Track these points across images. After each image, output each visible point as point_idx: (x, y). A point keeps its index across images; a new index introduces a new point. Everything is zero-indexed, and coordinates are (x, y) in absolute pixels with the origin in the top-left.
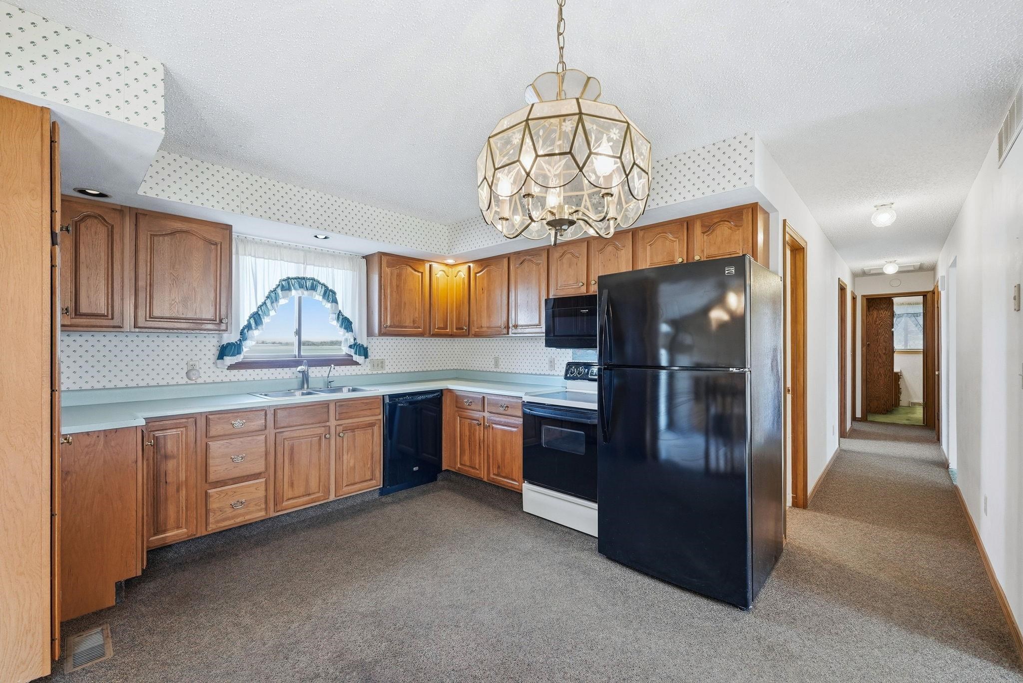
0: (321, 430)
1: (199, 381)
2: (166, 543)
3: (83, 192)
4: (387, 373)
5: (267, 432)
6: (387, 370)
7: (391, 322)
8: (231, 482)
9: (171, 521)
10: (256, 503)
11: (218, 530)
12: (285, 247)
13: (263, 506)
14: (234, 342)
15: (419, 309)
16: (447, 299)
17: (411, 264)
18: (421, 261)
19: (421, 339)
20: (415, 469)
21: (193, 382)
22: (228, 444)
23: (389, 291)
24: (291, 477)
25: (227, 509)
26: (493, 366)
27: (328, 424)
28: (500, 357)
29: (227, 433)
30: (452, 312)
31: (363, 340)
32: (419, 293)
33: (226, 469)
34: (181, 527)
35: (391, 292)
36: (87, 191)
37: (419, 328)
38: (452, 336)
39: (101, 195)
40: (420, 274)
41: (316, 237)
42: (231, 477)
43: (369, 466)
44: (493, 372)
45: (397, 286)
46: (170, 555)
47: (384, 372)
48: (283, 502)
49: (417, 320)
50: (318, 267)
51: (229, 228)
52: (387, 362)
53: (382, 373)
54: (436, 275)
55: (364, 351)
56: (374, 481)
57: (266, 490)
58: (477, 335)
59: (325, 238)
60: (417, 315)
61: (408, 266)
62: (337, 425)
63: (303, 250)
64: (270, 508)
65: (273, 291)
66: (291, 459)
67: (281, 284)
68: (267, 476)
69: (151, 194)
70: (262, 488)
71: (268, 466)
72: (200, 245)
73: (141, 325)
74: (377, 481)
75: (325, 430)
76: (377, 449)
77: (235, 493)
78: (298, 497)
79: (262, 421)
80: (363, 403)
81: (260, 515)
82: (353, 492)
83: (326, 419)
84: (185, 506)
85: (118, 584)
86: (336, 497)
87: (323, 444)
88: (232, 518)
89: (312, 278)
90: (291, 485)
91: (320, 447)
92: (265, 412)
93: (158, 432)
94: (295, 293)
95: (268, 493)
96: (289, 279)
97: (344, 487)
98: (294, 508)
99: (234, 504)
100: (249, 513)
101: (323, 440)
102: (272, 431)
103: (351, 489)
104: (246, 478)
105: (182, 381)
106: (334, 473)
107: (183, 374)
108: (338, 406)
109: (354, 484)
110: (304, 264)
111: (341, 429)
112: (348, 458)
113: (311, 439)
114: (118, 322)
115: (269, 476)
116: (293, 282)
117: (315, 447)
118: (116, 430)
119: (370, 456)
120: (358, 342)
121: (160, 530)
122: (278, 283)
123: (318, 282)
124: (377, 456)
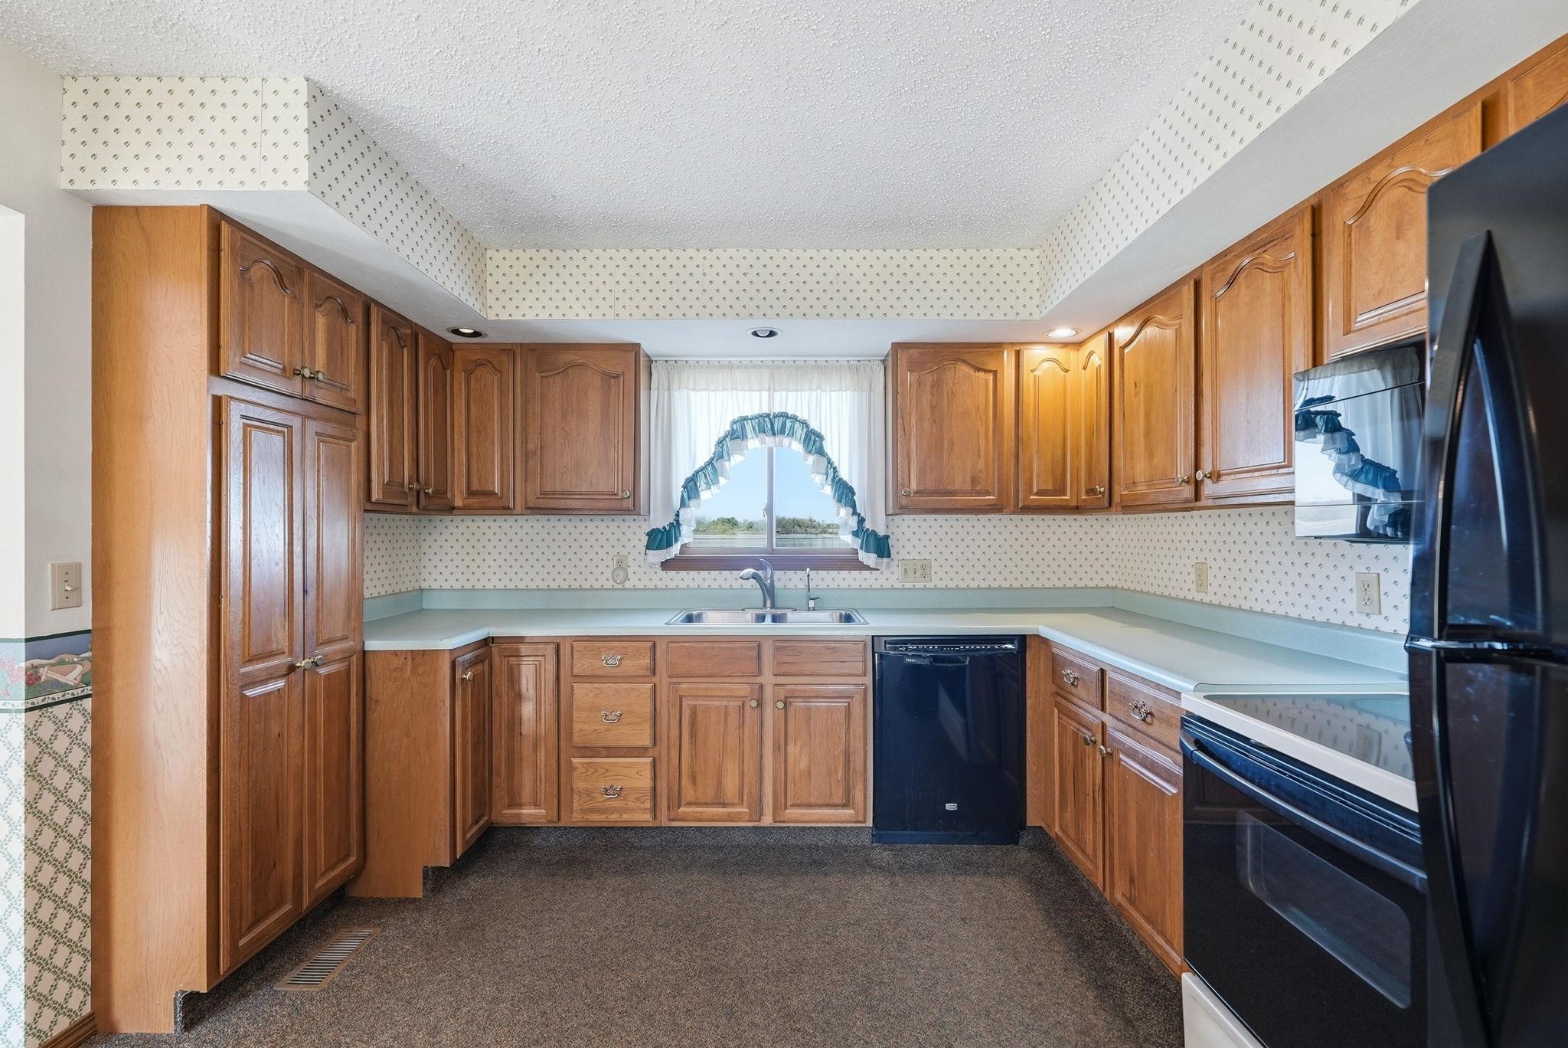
0: (743, 690)
1: (628, 585)
2: (521, 824)
3: (456, 332)
4: (936, 588)
5: (656, 679)
6: (935, 582)
7: (919, 483)
8: (604, 752)
9: (527, 793)
10: (639, 794)
11: (582, 825)
13: (648, 805)
14: (661, 527)
15: (987, 450)
16: (1064, 426)
17: (966, 357)
18: (996, 347)
19: (995, 517)
20: (950, 807)
21: (620, 586)
22: (598, 692)
23: (913, 422)
24: (691, 766)
25: (597, 795)
26: (1193, 587)
27: (759, 680)
28: (1210, 562)
29: (597, 673)
30: (1076, 452)
31: (878, 524)
32: (987, 416)
33: (596, 730)
34: (540, 805)
35: (920, 420)
36: (461, 330)
37: (988, 494)
38: (1077, 509)
39: (476, 334)
40: (991, 377)
41: (756, 334)
42: (606, 744)
43: (840, 775)
44: (1193, 601)
45: (933, 408)
46: (537, 841)
47: (929, 585)
48: (679, 807)
49: (982, 475)
50: (795, 393)
51: (635, 348)
52: (935, 567)
53: (925, 588)
54: (1032, 371)
55: (881, 546)
56: (852, 811)
57: (654, 778)
58: (1131, 507)
60: (981, 464)
61: (959, 363)
62: (776, 685)
63: (768, 367)
64: (661, 810)
65: (721, 442)
66: (693, 734)
67: (733, 429)
68: (656, 755)
69: (504, 316)
70: (648, 773)
71: (658, 737)
72: (597, 381)
73: (530, 505)
74: (857, 812)
75: (752, 690)
76: (857, 744)
77: (607, 771)
78: (707, 804)
79: (646, 661)
80: (827, 648)
81: (644, 818)
82: (807, 822)
83: (755, 670)
84: (543, 776)
85: (426, 870)
86: (777, 820)
87: (747, 715)
88: (604, 811)
89: (782, 413)
90: (694, 780)
91: (743, 721)
92: (653, 643)
93: (511, 659)
94: (753, 443)
95: (658, 784)
96: (745, 419)
97: (791, 806)
98: (696, 821)
99: (606, 790)
100: (627, 810)
101: (747, 708)
102: (663, 678)
103: (803, 815)
104: (626, 750)
105: (608, 585)
106: (771, 775)
107: (608, 574)
108: (777, 649)
109: (809, 806)
110: (769, 390)
111: (782, 693)
112: (796, 751)
113: (725, 703)
114: (508, 502)
115: (660, 754)
116: (750, 425)
117: (734, 720)
118: (424, 653)
119: (841, 758)
120: (867, 525)
121: (515, 802)
122: (728, 428)
123: (795, 419)
124: (857, 761)
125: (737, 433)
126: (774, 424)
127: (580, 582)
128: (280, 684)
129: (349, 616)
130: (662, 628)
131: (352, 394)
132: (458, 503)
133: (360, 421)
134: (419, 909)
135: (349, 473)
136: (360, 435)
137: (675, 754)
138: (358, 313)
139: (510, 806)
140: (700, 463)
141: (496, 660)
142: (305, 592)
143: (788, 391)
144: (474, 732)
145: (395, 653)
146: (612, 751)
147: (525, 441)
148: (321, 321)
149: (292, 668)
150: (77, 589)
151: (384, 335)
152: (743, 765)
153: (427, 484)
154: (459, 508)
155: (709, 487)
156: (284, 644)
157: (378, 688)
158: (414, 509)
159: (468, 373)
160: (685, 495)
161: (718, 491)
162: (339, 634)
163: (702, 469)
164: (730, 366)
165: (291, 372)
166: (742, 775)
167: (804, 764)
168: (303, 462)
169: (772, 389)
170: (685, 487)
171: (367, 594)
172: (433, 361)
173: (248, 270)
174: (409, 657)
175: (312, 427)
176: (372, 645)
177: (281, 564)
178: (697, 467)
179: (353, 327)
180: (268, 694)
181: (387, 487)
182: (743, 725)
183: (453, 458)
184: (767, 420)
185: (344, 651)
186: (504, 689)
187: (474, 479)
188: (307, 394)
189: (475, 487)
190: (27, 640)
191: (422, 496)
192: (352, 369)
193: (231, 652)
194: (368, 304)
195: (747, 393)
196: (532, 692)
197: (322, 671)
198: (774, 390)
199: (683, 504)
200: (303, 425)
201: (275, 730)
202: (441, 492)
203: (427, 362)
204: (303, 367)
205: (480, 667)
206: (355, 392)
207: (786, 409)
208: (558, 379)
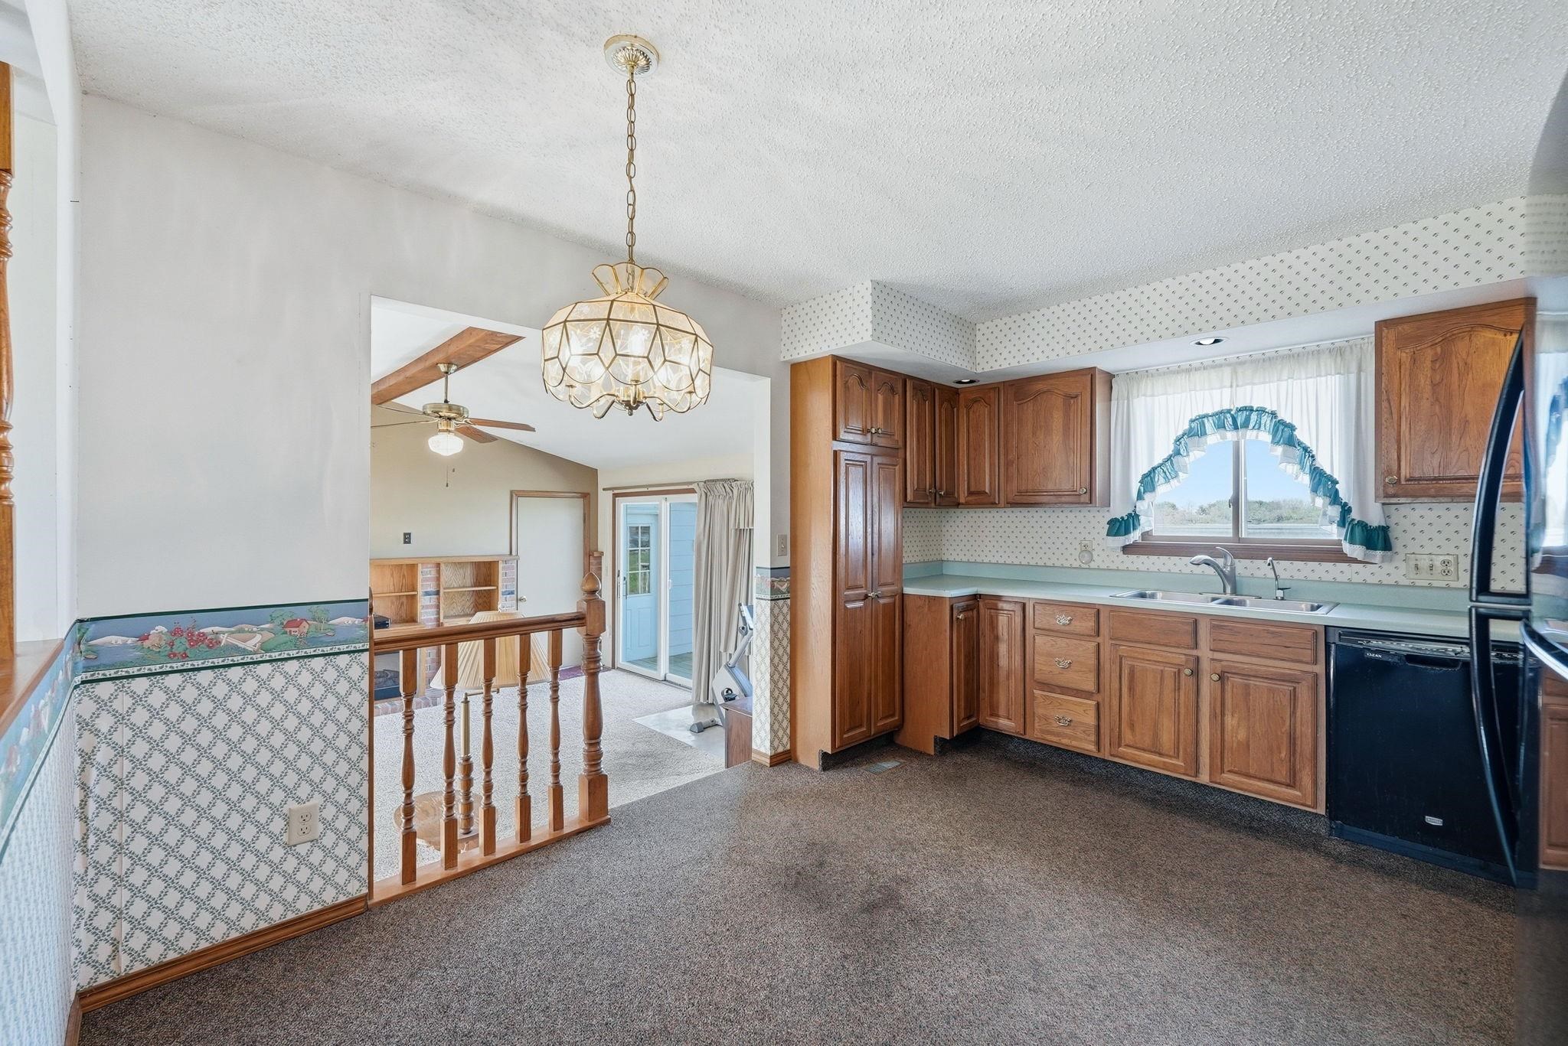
0: (1179, 659)
1: (1093, 565)
2: (999, 729)
3: (960, 382)
5: (1099, 640)
6: (1464, 582)
7: (1411, 470)
8: (1059, 690)
9: (1002, 711)
10: (1085, 729)
11: (1042, 741)
12: (1196, 370)
13: (1093, 739)
14: (1119, 517)
17: (1490, 320)
20: (1433, 821)
21: (1086, 566)
22: (1055, 644)
23: (1405, 403)
24: (1130, 714)
25: (1053, 722)
27: (1194, 652)
29: (1052, 629)
31: (1369, 515)
33: (1052, 672)
34: (1011, 720)
35: (1415, 400)
36: (962, 380)
39: (972, 382)
41: (1200, 344)
42: (1059, 684)
43: (1283, 755)
45: (1435, 386)
46: (1011, 747)
47: (1455, 585)
48: (1120, 747)
50: (1260, 386)
51: (1092, 371)
52: (1464, 564)
53: (1447, 588)
56: (1298, 793)
57: (1098, 718)
59: (1216, 341)
61: (1479, 329)
62: (1213, 659)
63: (1229, 365)
64: (1105, 745)
65: (1178, 440)
66: (1131, 689)
67: (1191, 427)
68: (1100, 700)
69: (987, 369)
70: (1092, 713)
71: (1101, 686)
72: (1059, 402)
73: (1010, 500)
74: (1304, 795)
75: (1187, 661)
76: (1305, 730)
77: (1061, 705)
78: (1144, 750)
79: (1091, 624)
80: (1268, 632)
81: (1089, 747)
82: (1245, 790)
83: (1191, 643)
84: (1013, 698)
85: (936, 738)
86: (1214, 780)
87: (1183, 683)
88: (1058, 735)
89: (1246, 407)
90: (1132, 726)
91: (1179, 686)
92: (1097, 611)
93: (992, 611)
94: (1213, 438)
95: (1102, 724)
96: (1206, 416)
97: (1229, 771)
98: (1135, 762)
99: (1060, 719)
100: (1075, 738)
101: (1183, 676)
102: (1104, 639)
103: (1242, 783)
104: (1075, 692)
105: (1076, 564)
106: (1208, 739)
107: (1076, 554)
108: (1214, 627)
109: (1248, 776)
110: (1231, 386)
111: (1219, 667)
112: (1233, 722)
113: (1162, 668)
114: (995, 499)
115: (1104, 700)
116: (1212, 422)
117: (1169, 683)
118: (935, 598)
119: (1285, 739)
120: (1355, 515)
121: (994, 713)
122: (1187, 427)
123: (1262, 411)
124: (1305, 746)
125: (1196, 430)
126: (1238, 419)
127: (1054, 561)
128: (860, 604)
129: (895, 571)
130: (1106, 598)
131: (896, 438)
132: (962, 500)
133: (901, 453)
134: (931, 760)
135: (895, 485)
136: (901, 461)
137: (1115, 703)
138: (899, 388)
139: (992, 715)
140: (1158, 461)
141: (982, 611)
142: (872, 554)
143: (1254, 384)
144: (965, 656)
145: (920, 597)
146: (1065, 690)
147: (1006, 454)
148: (880, 397)
149: (866, 597)
150: (786, 547)
151: (914, 396)
152: (1179, 724)
153: (941, 489)
154: (962, 504)
155: (1167, 480)
156: (862, 583)
157: (912, 618)
158: (933, 505)
159: (968, 408)
160: (1142, 488)
161: (1178, 484)
162: (890, 581)
163: (1160, 466)
164: (1188, 371)
165: (865, 431)
166: (1178, 733)
167: (1242, 735)
168: (872, 481)
169: (1234, 386)
170: (1141, 482)
171: (904, 562)
172: (945, 404)
173: (847, 382)
174: (927, 600)
175: (877, 460)
176: (908, 590)
177: (862, 538)
178: (1155, 464)
179: (897, 397)
180: (856, 608)
181: (915, 491)
182: (1179, 689)
183: (959, 468)
184: (1228, 415)
185: (892, 591)
186: (987, 632)
187: (972, 483)
188: (874, 442)
189: (972, 489)
190: (771, 569)
191: (938, 496)
192: (896, 421)
193: (841, 584)
194: (905, 379)
195: (1207, 392)
196: (1006, 637)
197: (882, 601)
198: (1237, 386)
199: (1140, 497)
200: (872, 459)
201: (859, 628)
202: (950, 494)
203: (941, 406)
204: (872, 428)
205: (970, 613)
206: (898, 436)
207: (1251, 403)
208: (1030, 404)
